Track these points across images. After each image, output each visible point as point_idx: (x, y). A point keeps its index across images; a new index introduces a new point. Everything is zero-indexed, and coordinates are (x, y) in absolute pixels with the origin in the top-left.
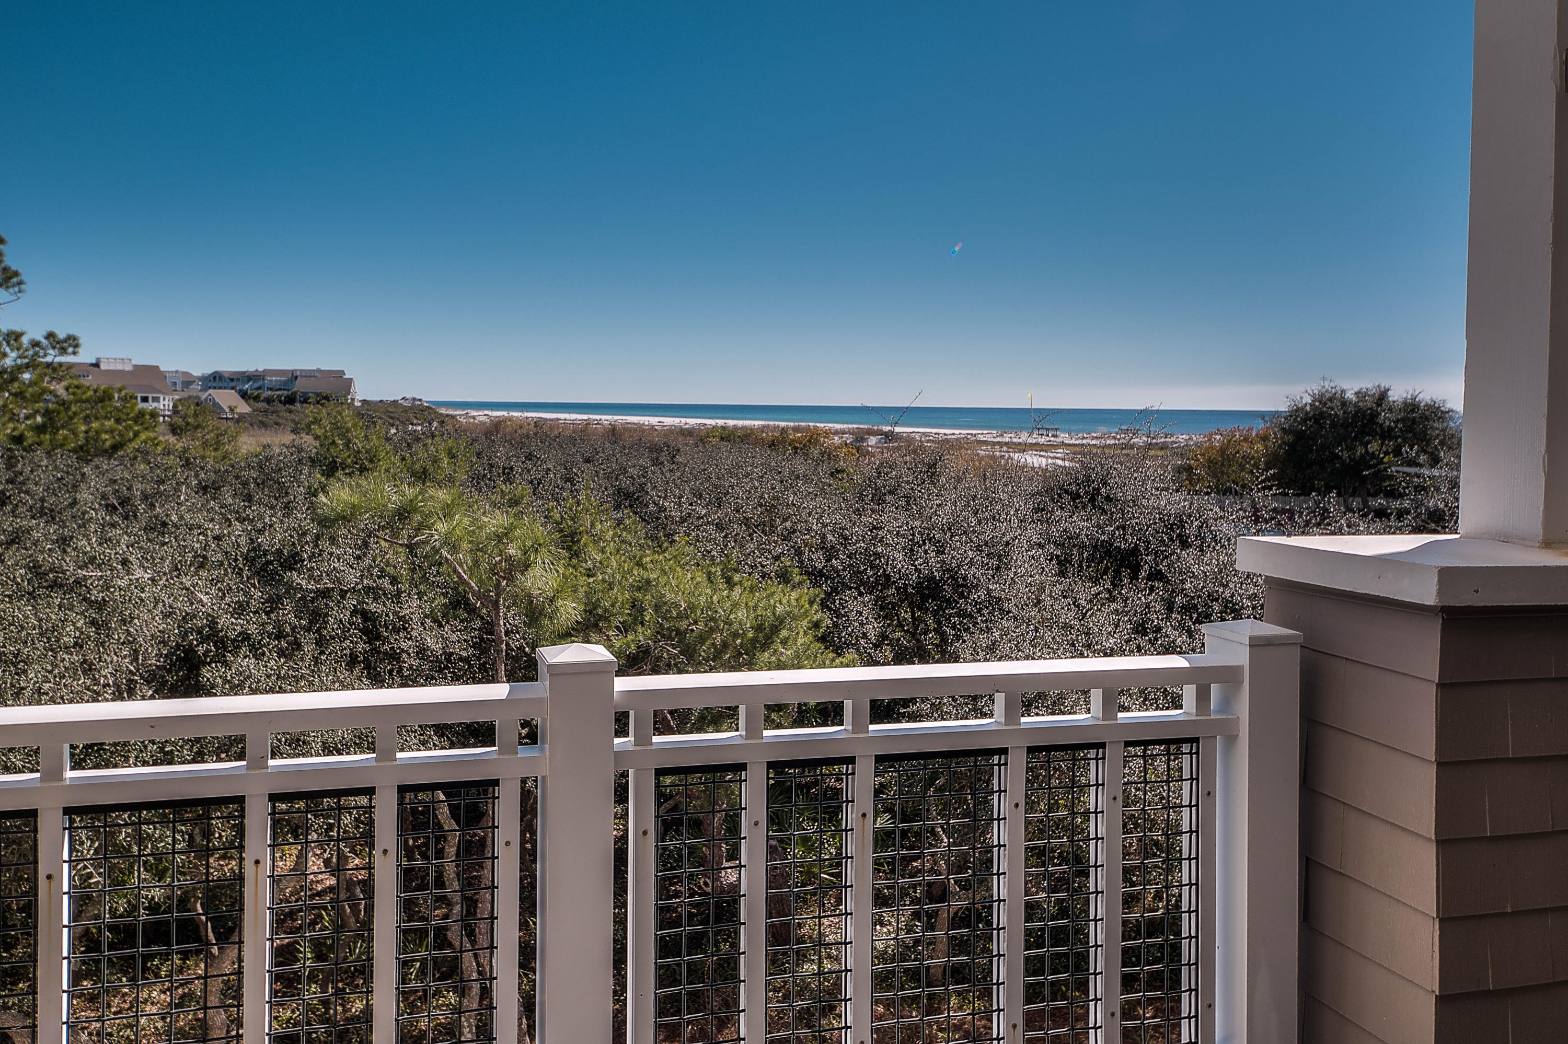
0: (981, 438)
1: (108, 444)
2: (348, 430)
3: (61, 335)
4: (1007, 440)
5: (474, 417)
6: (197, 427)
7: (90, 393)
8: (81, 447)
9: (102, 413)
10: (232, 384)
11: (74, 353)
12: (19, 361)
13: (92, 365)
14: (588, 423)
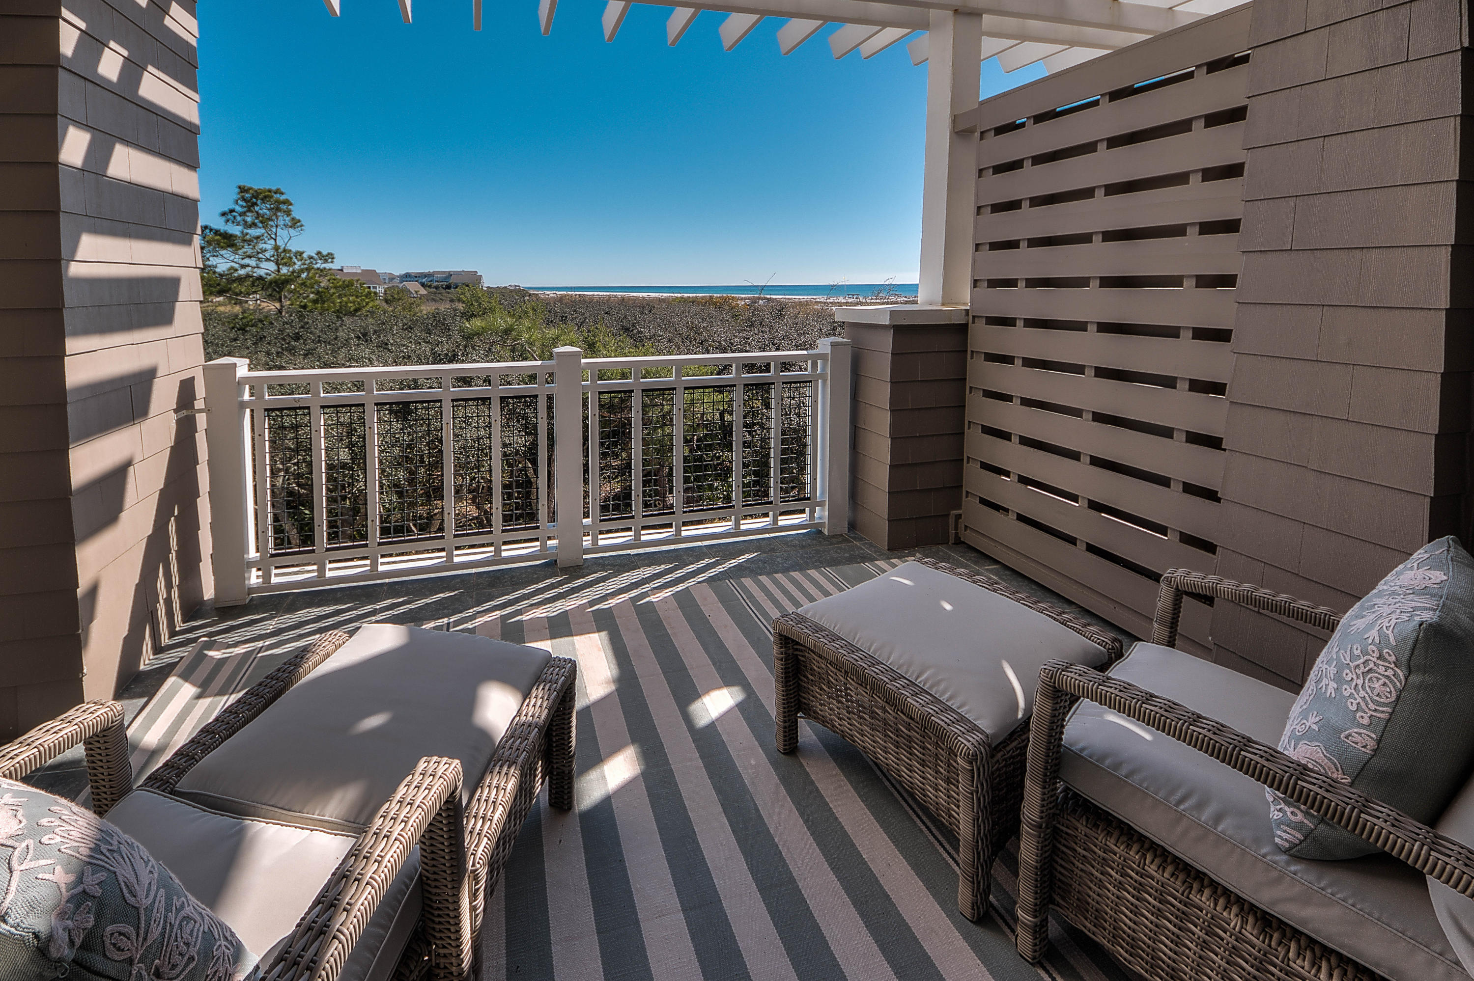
0: (818, 300)
1: (352, 309)
2: (479, 298)
3: (325, 253)
4: (832, 301)
5: (548, 295)
6: (399, 299)
7: (341, 283)
8: (338, 310)
9: (348, 293)
10: (416, 279)
11: (332, 262)
12: (302, 267)
13: (339, 270)
14: (610, 297)
